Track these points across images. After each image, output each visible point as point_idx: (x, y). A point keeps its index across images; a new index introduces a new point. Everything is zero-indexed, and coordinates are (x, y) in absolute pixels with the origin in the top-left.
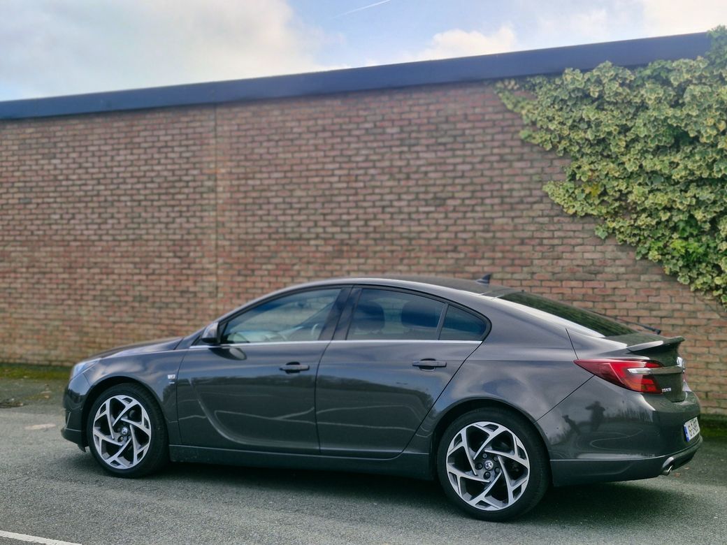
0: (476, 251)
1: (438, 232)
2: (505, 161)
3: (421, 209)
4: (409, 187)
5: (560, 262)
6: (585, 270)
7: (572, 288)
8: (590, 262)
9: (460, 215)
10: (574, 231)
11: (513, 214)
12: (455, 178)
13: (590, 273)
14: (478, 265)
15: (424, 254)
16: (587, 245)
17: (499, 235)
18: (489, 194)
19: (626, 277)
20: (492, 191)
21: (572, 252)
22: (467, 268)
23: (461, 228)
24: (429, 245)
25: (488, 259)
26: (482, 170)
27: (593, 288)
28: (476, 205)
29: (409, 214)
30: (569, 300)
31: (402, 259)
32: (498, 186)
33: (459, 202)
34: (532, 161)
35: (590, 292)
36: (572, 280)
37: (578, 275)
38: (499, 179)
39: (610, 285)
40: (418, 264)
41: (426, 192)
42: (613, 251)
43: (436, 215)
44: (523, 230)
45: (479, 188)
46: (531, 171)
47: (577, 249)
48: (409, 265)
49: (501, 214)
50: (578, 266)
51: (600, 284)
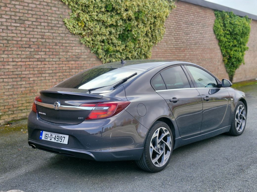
0: (38, 48)
1: (22, 38)
2: (49, 6)
3: (13, 24)
4: (6, 11)
5: (69, 54)
6: (76, 56)
7: (72, 64)
8: (77, 54)
9: (31, 29)
10: (73, 41)
11: (52, 31)
12: (28, 10)
13: (77, 58)
14: (40, 55)
15: (15, 49)
16: (76, 47)
17: (47, 40)
18: (43, 21)
19: (87, 59)
20: (44, 19)
21: (72, 49)
22: (35, 56)
23: (32, 36)
24: (17, 44)
25: (44, 52)
26: (40, 8)
27: (78, 64)
28: (38, 25)
29: (7, 26)
30: (71, 69)
31: (4, 51)
32: (46, 18)
33: (30, 23)
34: (58, 8)
35: (77, 65)
36: (72, 61)
37: (74, 59)
38: (47, 14)
39: (83, 63)
40: (13, 54)
41: (15, 16)
42: (83, 49)
43: (20, 28)
44: (56, 39)
45: (39, 17)
46: (58, 13)
47: (74, 48)
48: (8, 55)
49: (47, 31)
50: (74, 55)
51: (80, 62)
